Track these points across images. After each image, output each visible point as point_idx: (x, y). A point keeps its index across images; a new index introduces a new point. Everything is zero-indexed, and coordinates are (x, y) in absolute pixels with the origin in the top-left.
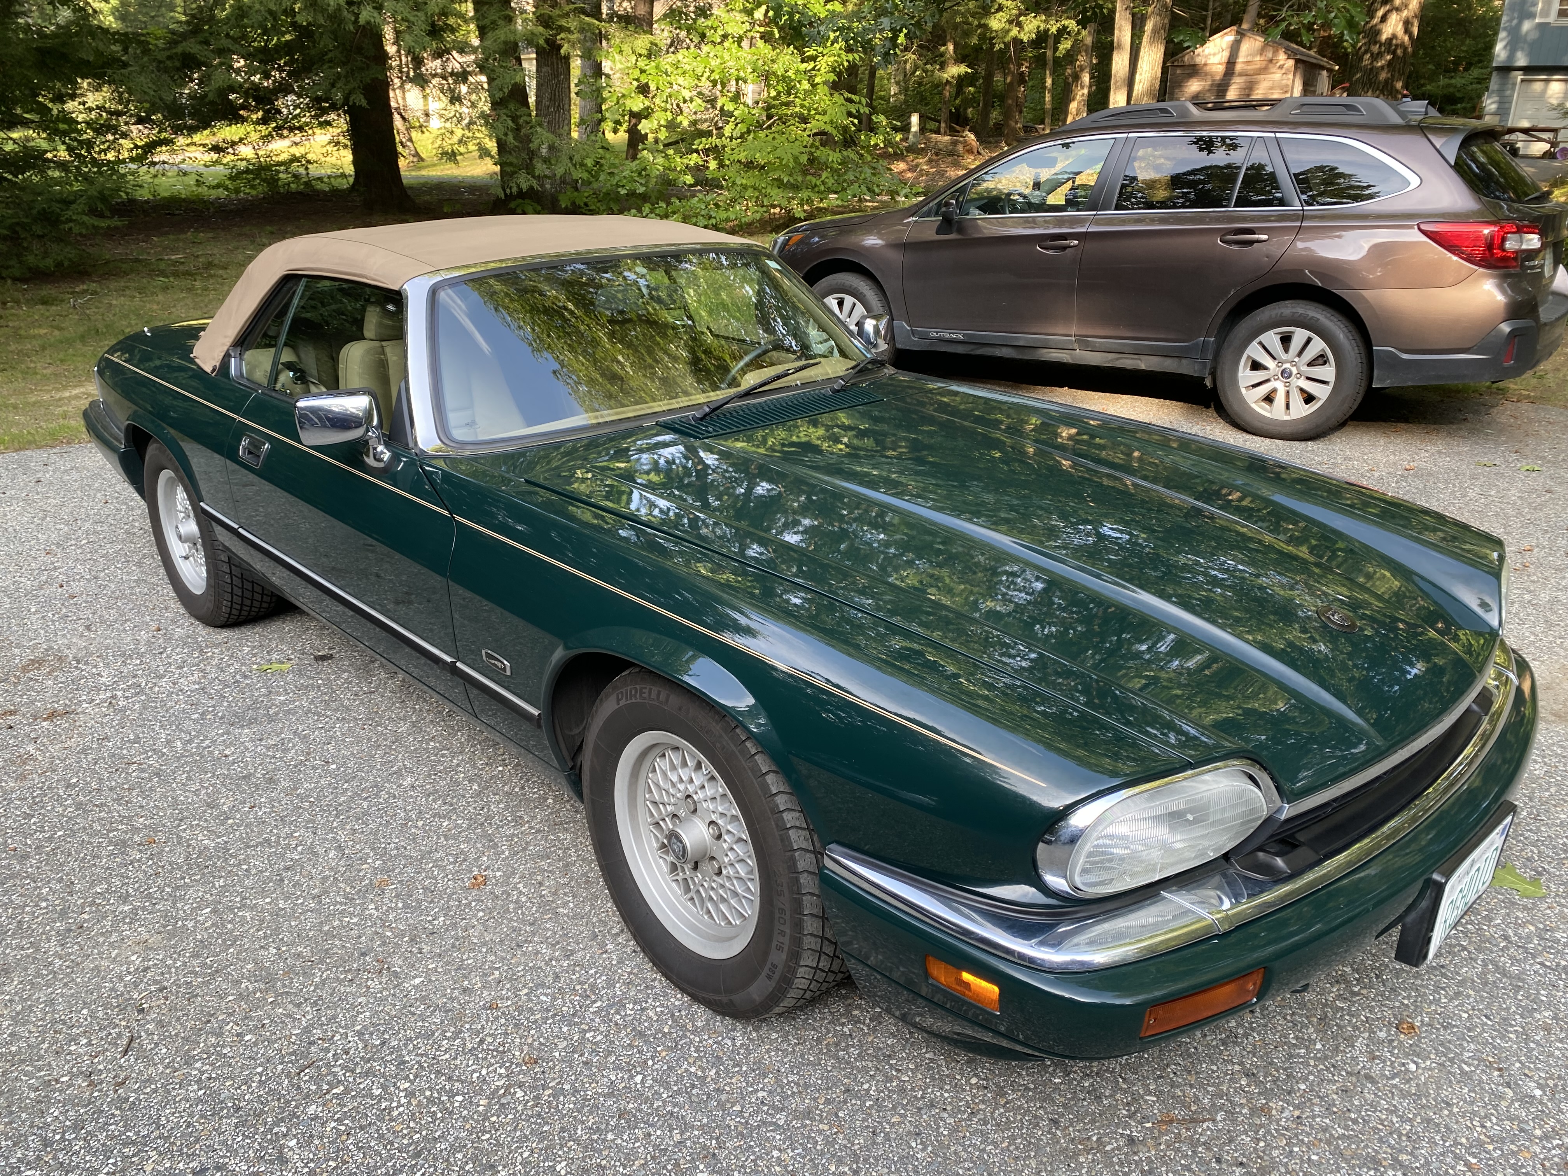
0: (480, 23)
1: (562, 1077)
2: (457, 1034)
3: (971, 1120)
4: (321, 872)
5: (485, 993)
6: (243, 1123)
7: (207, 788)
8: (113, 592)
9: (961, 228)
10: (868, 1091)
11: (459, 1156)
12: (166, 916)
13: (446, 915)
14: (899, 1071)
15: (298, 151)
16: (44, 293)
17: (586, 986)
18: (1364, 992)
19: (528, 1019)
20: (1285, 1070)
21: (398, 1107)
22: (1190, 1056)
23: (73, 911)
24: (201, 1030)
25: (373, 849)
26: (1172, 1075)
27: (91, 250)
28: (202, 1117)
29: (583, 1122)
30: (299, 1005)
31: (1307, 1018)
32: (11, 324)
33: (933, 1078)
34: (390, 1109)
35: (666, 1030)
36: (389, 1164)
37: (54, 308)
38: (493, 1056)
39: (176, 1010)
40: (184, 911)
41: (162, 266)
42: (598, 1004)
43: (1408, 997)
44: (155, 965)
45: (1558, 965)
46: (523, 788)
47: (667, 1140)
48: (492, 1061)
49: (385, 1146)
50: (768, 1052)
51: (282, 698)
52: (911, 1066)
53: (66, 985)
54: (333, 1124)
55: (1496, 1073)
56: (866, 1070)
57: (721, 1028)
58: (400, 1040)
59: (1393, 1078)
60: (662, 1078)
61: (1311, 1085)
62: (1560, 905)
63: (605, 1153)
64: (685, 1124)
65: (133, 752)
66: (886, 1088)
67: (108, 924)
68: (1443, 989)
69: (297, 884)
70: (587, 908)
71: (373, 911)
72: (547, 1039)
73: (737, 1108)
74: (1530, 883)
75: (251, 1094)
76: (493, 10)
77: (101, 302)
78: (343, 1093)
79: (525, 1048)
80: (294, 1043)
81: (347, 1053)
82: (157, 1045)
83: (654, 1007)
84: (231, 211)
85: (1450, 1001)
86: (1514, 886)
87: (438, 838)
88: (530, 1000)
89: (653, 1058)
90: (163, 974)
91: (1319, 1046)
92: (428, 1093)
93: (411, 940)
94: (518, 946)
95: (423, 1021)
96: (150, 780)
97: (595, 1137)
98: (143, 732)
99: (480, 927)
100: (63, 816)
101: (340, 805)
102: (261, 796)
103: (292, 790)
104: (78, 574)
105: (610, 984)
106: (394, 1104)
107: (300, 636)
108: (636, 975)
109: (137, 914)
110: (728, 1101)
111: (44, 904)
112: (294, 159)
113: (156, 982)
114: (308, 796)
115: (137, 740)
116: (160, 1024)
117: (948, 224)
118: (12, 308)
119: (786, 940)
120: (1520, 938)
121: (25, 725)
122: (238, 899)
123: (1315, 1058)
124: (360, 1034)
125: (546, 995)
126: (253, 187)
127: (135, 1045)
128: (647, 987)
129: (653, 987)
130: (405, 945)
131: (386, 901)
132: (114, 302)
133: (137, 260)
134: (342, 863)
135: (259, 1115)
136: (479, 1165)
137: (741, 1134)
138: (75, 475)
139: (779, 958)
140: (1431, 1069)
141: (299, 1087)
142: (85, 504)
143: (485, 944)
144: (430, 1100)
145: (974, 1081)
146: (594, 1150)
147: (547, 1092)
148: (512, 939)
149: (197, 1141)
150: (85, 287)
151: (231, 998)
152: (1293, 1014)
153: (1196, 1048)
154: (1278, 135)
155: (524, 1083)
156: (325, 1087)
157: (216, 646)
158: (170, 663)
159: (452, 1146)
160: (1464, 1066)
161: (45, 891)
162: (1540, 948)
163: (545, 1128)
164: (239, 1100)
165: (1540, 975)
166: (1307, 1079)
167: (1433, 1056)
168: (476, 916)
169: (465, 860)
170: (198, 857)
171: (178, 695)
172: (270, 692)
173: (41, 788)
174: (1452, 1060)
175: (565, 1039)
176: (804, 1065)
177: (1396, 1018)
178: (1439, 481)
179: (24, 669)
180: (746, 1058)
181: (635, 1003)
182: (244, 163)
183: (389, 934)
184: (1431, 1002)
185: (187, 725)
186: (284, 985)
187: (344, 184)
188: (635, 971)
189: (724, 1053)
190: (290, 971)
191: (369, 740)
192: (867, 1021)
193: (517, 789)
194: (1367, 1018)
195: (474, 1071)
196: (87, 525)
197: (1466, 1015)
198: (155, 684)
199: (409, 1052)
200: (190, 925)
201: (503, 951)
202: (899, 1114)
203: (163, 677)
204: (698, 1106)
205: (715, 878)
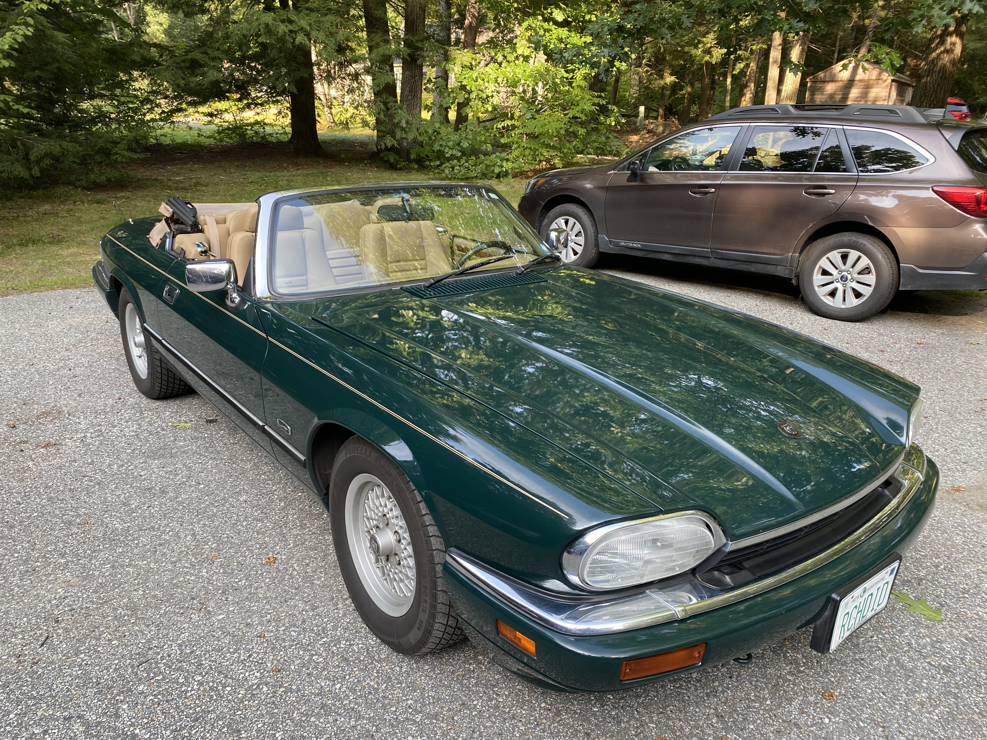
0: (370, 44)
1: (292, 681)
2: (236, 651)
3: (535, 729)
4: (180, 548)
5: (259, 627)
6: (100, 692)
7: (125, 494)
8: (99, 375)
9: (643, 178)
10: (476, 705)
11: (221, 723)
12: (84, 567)
13: (247, 579)
14: (498, 695)
15: (259, 118)
16: (99, 197)
17: (320, 628)
18: (807, 671)
19: (281, 645)
20: (743, 715)
21: (191, 691)
22: (684, 701)
23: (32, 561)
24: (88, 635)
25: (213, 537)
26: (669, 712)
27: (130, 173)
28: (77, 686)
29: (298, 709)
30: (148, 626)
31: (766, 684)
32: (76, 214)
33: (518, 701)
34: (187, 691)
35: (362, 659)
36: (178, 724)
37: (103, 206)
38: (255, 665)
39: (77, 623)
40: (95, 565)
41: (170, 183)
42: (325, 639)
43: (835, 677)
44: (71, 595)
45: (940, 664)
46: (310, 507)
47: (346, 724)
48: (254, 668)
49: (178, 713)
50: (420, 677)
51: (181, 444)
52: (506, 693)
53: (18, 603)
54: (151, 697)
55: (881, 729)
56: (478, 692)
57: (396, 660)
58: (202, 651)
59: (812, 726)
60: (352, 687)
61: (758, 726)
62: (952, 627)
63: (307, 729)
64: (360, 716)
65: (88, 470)
66: (488, 705)
67: (50, 569)
68: (859, 673)
69: (164, 554)
70: (332, 582)
71: (204, 574)
72: (289, 658)
73: (393, 709)
74: (933, 611)
75: (108, 675)
76: (377, 36)
77: (130, 203)
78: (162, 679)
79: (275, 662)
80: (140, 648)
81: (169, 656)
82: (61, 642)
83: (358, 644)
84: (217, 152)
85: (862, 681)
86: (923, 612)
87: (253, 533)
88: (285, 634)
89: (349, 674)
90: (74, 601)
91: (768, 702)
92: (211, 684)
93: (223, 592)
94: (285, 601)
95: (219, 641)
96: (94, 487)
97: (304, 719)
98: (97, 459)
99: (265, 588)
100: (40, 504)
101: (200, 509)
102: (155, 501)
103: (174, 498)
104: (81, 363)
105: (335, 628)
106: (190, 689)
107: (201, 408)
108: (352, 624)
109: (67, 565)
110: (389, 704)
111: (16, 555)
112: (257, 123)
113: (69, 605)
114: (183, 503)
115: (92, 463)
116: (66, 630)
117: (634, 175)
118: (79, 205)
119: (428, 606)
120: (919, 645)
121: (30, 450)
122: (127, 561)
123: (764, 710)
124: (180, 645)
125: (295, 631)
126: (231, 138)
127: (49, 641)
128: (356, 632)
129: (360, 632)
130: (219, 595)
131: (214, 568)
132: (138, 204)
133: (156, 180)
134: (193, 543)
135: (110, 689)
136: (231, 730)
137: (392, 725)
138: (93, 305)
139: (424, 617)
140: (838, 723)
141: (137, 674)
142: (95, 322)
143: (266, 598)
144: (212, 689)
145: (543, 705)
146: (301, 726)
147: (282, 689)
148: (283, 597)
149: (71, 700)
150: (123, 194)
151: (110, 618)
152: (757, 681)
153: (689, 697)
154: (845, 127)
155: (269, 683)
156: (152, 675)
157: (150, 410)
158: (122, 419)
159: (217, 716)
160: (860, 723)
161: (19, 547)
162: (930, 653)
163: (275, 711)
164: (100, 679)
165: (926, 670)
166: (756, 722)
167: (841, 715)
168: (264, 581)
169: (266, 547)
170: (111, 534)
171: (122, 438)
172: (175, 440)
173: (31, 487)
174: (853, 719)
175: (300, 659)
176: (440, 686)
177: (823, 689)
178: (938, 352)
179: (38, 417)
180: (406, 679)
181: (347, 641)
182: (227, 124)
183: (211, 588)
184: (849, 681)
185: (123, 456)
186: (142, 613)
187: (286, 138)
188: (352, 621)
189: (394, 675)
190: (148, 605)
191: (227, 471)
192: (486, 663)
193: (307, 507)
194: (804, 687)
195: (241, 673)
196: (93, 335)
197: (870, 691)
198: (110, 431)
199: (206, 659)
200: (97, 573)
201: (276, 603)
202: (491, 721)
203: (115, 426)
204: (370, 706)
205: (397, 566)
